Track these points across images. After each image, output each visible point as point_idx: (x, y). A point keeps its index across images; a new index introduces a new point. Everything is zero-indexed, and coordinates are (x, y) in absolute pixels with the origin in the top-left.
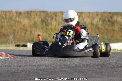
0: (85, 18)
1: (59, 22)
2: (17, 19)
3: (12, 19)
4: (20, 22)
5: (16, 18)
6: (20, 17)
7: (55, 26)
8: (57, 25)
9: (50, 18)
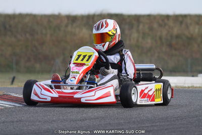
0: (191, 24)
1: (144, 34)
2: (69, 28)
3: (59, 29)
4: (75, 35)
5: (66, 26)
6: (74, 25)
7: (138, 40)
8: (140, 40)
9: (127, 27)
